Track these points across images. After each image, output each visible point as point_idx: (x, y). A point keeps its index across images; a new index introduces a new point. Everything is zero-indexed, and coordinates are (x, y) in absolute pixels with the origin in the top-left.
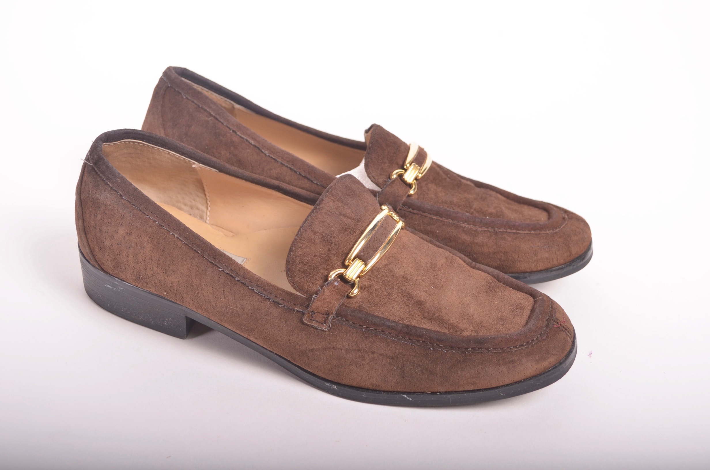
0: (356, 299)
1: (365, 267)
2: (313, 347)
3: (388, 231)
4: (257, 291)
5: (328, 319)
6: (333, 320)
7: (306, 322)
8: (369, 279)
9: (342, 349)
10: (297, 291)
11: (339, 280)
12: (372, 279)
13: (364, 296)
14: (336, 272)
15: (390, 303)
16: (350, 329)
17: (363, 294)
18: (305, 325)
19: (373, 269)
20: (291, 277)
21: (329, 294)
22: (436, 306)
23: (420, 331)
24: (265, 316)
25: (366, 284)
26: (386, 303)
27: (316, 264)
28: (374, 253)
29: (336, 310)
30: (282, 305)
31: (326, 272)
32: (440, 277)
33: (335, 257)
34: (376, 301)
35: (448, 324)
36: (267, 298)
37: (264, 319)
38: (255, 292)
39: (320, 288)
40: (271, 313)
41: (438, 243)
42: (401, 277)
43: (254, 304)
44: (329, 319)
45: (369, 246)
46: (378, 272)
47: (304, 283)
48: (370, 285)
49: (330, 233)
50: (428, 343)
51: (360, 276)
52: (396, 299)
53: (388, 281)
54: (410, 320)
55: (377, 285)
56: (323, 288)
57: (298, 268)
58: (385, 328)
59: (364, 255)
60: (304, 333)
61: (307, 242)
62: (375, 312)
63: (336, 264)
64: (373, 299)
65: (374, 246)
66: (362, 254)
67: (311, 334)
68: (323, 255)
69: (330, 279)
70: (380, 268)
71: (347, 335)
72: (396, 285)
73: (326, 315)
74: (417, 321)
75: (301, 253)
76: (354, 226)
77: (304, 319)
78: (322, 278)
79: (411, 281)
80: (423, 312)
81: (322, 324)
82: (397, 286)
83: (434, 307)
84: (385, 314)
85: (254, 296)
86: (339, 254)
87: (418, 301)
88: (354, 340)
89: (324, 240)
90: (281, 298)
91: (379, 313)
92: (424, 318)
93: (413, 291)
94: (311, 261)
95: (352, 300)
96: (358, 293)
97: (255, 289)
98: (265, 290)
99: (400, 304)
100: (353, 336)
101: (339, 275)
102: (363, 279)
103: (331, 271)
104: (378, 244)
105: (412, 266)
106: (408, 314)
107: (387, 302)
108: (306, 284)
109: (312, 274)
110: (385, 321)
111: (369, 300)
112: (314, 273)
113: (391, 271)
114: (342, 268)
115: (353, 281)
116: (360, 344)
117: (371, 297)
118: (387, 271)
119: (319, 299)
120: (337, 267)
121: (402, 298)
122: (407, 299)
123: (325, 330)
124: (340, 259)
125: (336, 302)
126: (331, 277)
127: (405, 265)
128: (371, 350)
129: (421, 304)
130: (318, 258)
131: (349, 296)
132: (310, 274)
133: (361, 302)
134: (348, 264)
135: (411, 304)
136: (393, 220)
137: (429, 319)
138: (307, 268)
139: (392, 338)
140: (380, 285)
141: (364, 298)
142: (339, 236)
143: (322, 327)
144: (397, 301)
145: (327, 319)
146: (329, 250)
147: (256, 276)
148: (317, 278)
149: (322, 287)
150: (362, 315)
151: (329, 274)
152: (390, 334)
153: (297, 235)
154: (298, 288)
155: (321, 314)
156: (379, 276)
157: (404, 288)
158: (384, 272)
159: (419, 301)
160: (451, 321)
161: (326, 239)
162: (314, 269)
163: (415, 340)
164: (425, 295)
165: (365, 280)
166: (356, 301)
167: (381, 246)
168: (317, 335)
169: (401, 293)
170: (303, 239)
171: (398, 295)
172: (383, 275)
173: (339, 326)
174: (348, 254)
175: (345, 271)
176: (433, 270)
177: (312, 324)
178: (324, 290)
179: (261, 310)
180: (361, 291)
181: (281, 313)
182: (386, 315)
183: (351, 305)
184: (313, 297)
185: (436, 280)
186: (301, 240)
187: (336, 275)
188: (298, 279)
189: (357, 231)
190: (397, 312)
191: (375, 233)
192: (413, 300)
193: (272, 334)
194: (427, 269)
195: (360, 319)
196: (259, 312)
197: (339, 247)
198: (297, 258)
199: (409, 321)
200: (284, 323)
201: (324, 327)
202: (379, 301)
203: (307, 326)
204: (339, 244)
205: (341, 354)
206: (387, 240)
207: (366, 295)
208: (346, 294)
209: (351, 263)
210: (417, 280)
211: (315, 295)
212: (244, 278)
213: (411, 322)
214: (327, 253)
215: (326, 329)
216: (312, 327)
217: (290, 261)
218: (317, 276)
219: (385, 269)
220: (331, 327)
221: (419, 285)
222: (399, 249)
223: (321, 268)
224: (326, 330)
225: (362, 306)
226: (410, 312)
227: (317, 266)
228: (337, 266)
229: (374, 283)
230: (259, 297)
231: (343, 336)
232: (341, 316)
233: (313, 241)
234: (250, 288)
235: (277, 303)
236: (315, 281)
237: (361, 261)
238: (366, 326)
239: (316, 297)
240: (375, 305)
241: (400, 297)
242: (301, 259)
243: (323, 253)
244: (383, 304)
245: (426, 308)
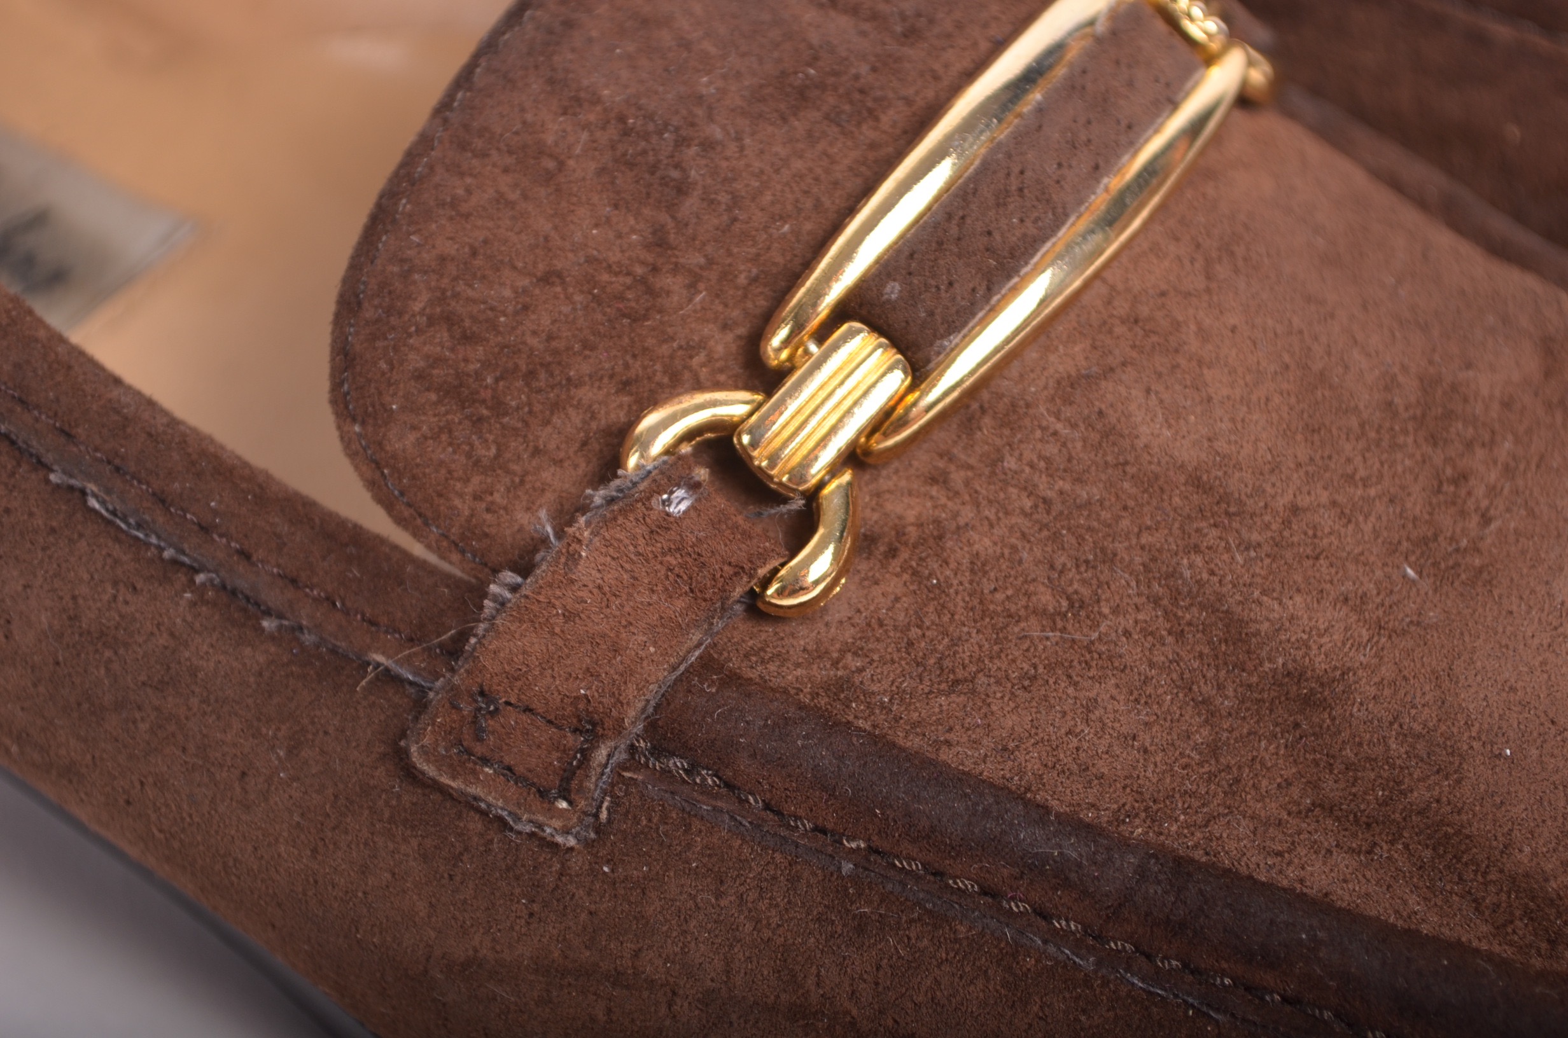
0: (820, 625)
1: (911, 389)
2: (476, 951)
3: (1124, 123)
4: (103, 503)
5: (589, 767)
6: (627, 774)
7: (430, 770)
8: (933, 480)
9: (674, 993)
10: (400, 521)
11: (702, 473)
12: (957, 477)
13: (878, 609)
14: (686, 413)
15: (1069, 677)
16: (746, 850)
17: (877, 591)
18: (424, 785)
19: (975, 406)
20: (363, 423)
21: (610, 577)
22: (1417, 727)
23: (1272, 922)
24: (149, 690)
25: (911, 516)
26: (1041, 670)
27: (550, 338)
28: (989, 289)
29: (650, 710)
30: (280, 616)
31: (621, 406)
32: (1480, 491)
33: (698, 298)
34: (965, 651)
35: (1493, 876)
36: (174, 562)
37: (139, 708)
38: (93, 511)
39: (549, 529)
40: (193, 672)
41: (1500, 225)
42: (1182, 479)
43: (74, 598)
44: (594, 764)
45: (954, 231)
46: (1007, 432)
47: (450, 472)
48: (937, 522)
49: (684, 112)
50: (1327, 1014)
51: (867, 452)
52: (1124, 647)
53: (1079, 507)
54: (1211, 818)
55: (991, 526)
56: (570, 530)
57: (412, 356)
58: (1005, 872)
59: (912, 297)
60: (414, 843)
61: (506, 170)
62: (952, 737)
63: (702, 344)
64: (946, 633)
65: (997, 236)
66: (893, 290)
67: (465, 857)
68: (605, 277)
69: (633, 461)
70: (1028, 406)
71: (719, 895)
72: (1138, 535)
73: (575, 731)
74: (1261, 830)
75: (451, 249)
76: (874, 69)
77: (414, 749)
78: (584, 444)
79: (1253, 515)
80: (1316, 763)
81: (543, 793)
82: (1143, 548)
83: (1403, 736)
84: (1021, 756)
85: (81, 535)
86: (727, 276)
87: (1289, 674)
88: (767, 933)
89: (631, 165)
90: (278, 566)
91: (976, 743)
92: (1321, 806)
93: (1256, 594)
94: (516, 313)
95: (784, 629)
96: (835, 582)
97: (91, 487)
98: (161, 500)
99: (1149, 690)
100: (762, 905)
101: (709, 435)
102: (889, 478)
103: (652, 402)
104: (1028, 223)
105: (1277, 399)
106: (1200, 764)
107: (1050, 667)
108: (467, 480)
109: (518, 408)
110: (1011, 824)
111: (910, 644)
112: (530, 404)
113: (1108, 433)
114: (736, 388)
115: (804, 494)
116: (814, 970)
117: (934, 617)
118: (1074, 426)
119: (535, 607)
120: (704, 372)
121: (1170, 639)
122: (1201, 655)
123: (559, 839)
124: (736, 313)
125: (655, 644)
126: (645, 443)
127: (1225, 392)
128: (890, 1022)
129: (1308, 702)
130: (568, 298)
131: (760, 605)
132: (499, 407)
133: (855, 654)
134: (784, 355)
135: (1230, 692)
136: (1177, 40)
137: (1356, 820)
138: (486, 364)
139: (1051, 949)
140: (1011, 528)
141: (881, 624)
142: (747, 141)
143: (540, 818)
144: (1128, 660)
145: (581, 763)
146: (659, 242)
147: (115, 393)
148: (552, 446)
149: (565, 516)
150: (841, 758)
151: (638, 419)
152: (1042, 914)
153: (444, 108)
154: (409, 505)
155: (540, 722)
156: (1010, 463)
157: (1190, 567)
158: (1055, 433)
159: (1297, 675)
160: (1523, 857)
161: (644, 152)
162: (531, 374)
163: (1227, 981)
164: (1346, 629)
165: (903, 483)
166: (819, 642)
167: (1044, 239)
168: (508, 869)
169: (1165, 602)
170: (478, 143)
171: (1141, 617)
172: (1040, 457)
173: (664, 819)
174: (795, 278)
175: (751, 414)
176: (1434, 440)
177: (473, 790)
178: (574, 546)
179: (126, 645)
180: (863, 566)
181: (266, 674)
182: (1033, 766)
183: (772, 667)
184: (493, 588)
185: (1446, 520)
186: (463, 146)
187: (689, 436)
188: (412, 437)
189: (891, 112)
190: (1117, 750)
191: (1019, 138)
192: (1250, 665)
193: (196, 819)
194: (1387, 425)
195: (824, 788)
196: (110, 661)
197: (735, 220)
198: (414, 282)
199: (1199, 819)
200: (282, 753)
201: (557, 823)
202: (991, 658)
203: (436, 797)
204: (736, 200)
205: (668, 1022)
206: (1107, 190)
207: (897, 599)
208: (738, 592)
209: (807, 352)
210: (1295, 510)
211: (510, 577)
212: (21, 401)
213: (1216, 828)
214: (643, 263)
215: (566, 831)
216: (471, 804)
217: (359, 304)
218: (549, 429)
219: (1068, 412)
220: (610, 821)
221: (1309, 551)
222: (1193, 261)
223: (586, 368)
224: (572, 842)
225: (857, 679)
226: (1214, 750)
227: (556, 352)
228: (703, 365)
229: (967, 514)
230: (117, 550)
231: (693, 897)
232: (684, 750)
233: (551, 164)
234: (53, 477)
235: (248, 599)
236: (534, 463)
237: (883, 340)
238: (868, 840)
239: (514, 589)
240: (957, 682)
241: (1152, 634)
242: (444, 291)
243: (614, 256)
244: (1020, 678)
245: (1345, 735)
